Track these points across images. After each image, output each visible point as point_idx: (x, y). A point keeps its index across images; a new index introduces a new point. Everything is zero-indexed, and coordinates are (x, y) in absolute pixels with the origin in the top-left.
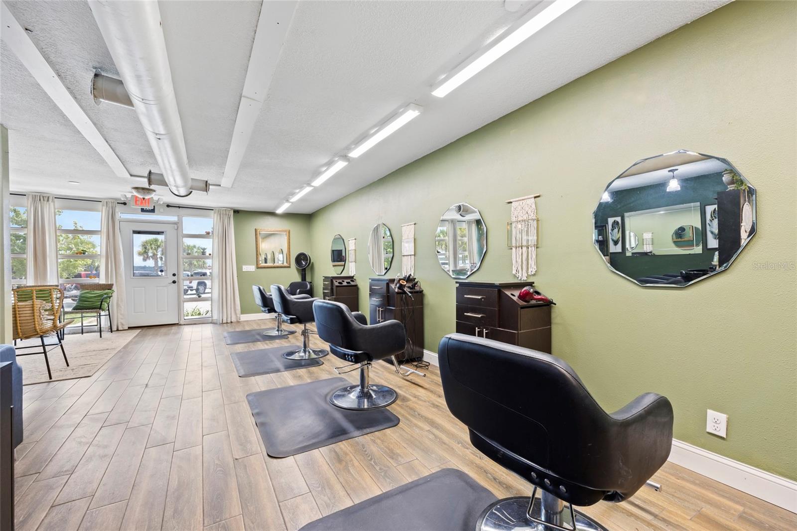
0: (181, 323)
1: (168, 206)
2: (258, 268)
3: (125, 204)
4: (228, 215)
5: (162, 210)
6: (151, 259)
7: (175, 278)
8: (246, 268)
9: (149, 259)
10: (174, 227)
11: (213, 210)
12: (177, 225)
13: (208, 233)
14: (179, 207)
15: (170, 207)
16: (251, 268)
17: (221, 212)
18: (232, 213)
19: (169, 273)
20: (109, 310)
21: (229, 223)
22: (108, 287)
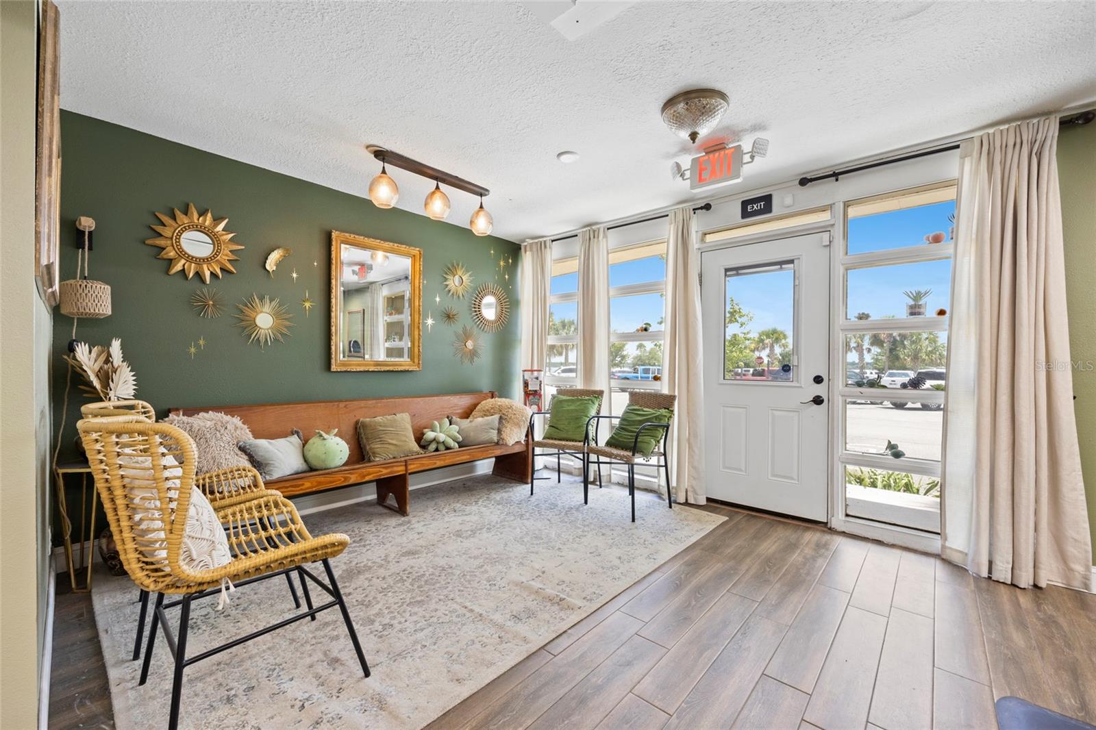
0: (838, 522)
1: (804, 182)
3: (707, 207)
4: (1033, 144)
5: (789, 200)
6: (854, 351)
7: (820, 390)
9: (851, 352)
10: (822, 241)
11: (958, 146)
12: (830, 233)
14: (836, 175)
15: (811, 184)
18: (1052, 128)
19: (805, 373)
20: (665, 454)
21: (1035, 179)
22: (666, 402)
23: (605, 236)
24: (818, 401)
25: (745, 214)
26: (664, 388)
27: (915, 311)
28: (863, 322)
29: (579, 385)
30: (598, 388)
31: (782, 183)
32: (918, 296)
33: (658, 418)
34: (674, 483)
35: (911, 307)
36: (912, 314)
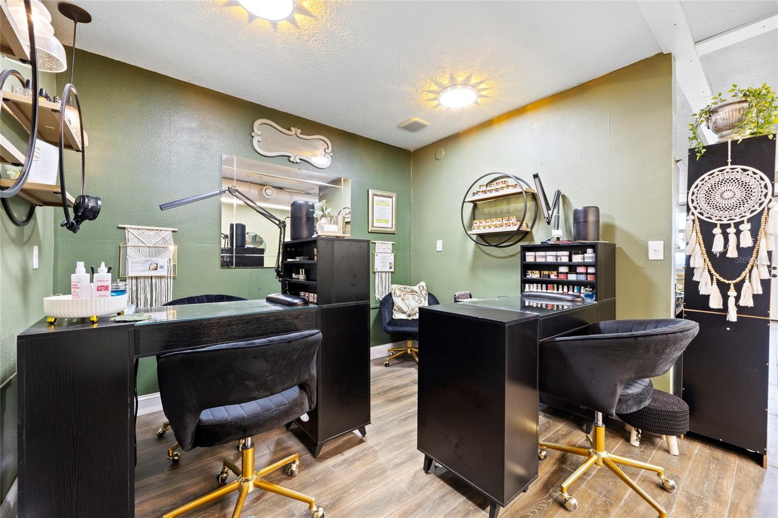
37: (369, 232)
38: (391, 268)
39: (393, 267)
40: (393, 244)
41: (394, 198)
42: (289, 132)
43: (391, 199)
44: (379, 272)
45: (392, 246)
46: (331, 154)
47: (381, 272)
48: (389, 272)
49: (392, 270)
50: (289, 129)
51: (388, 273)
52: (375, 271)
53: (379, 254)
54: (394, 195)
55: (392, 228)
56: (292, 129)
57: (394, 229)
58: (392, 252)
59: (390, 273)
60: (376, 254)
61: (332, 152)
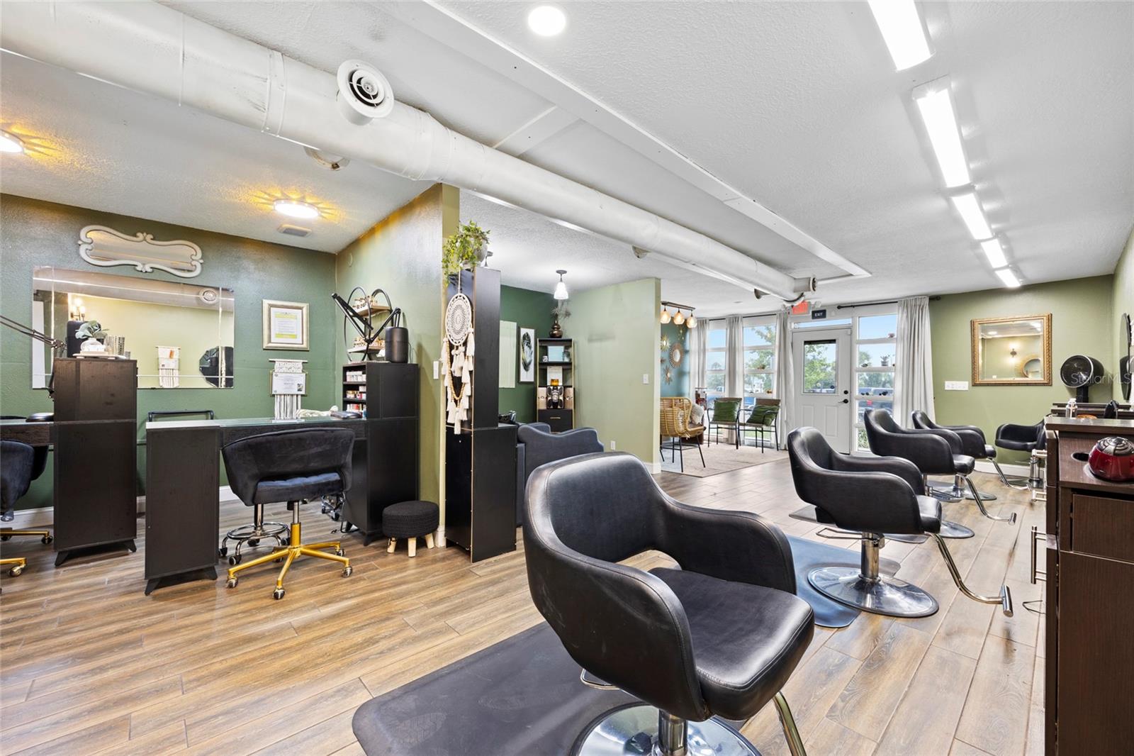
1: (839, 307)
2: (975, 385)
4: (921, 305)
5: (833, 313)
7: (846, 397)
8: (949, 385)
10: (847, 332)
11: (897, 302)
12: (850, 329)
13: (892, 336)
14: (854, 306)
15: (842, 309)
16: (964, 385)
17: (908, 304)
18: (927, 301)
19: (841, 390)
20: (775, 426)
21: (921, 318)
22: (776, 403)
23: (741, 320)
24: (846, 401)
25: (814, 317)
26: (774, 396)
27: (884, 364)
28: (865, 368)
29: (726, 395)
30: (738, 397)
31: (831, 306)
32: (885, 358)
33: (772, 409)
34: (779, 442)
35: (882, 362)
36: (883, 365)
37: (264, 349)
38: (299, 390)
39: (304, 389)
40: (303, 363)
41: (305, 310)
42: (135, 239)
43: (301, 311)
44: (280, 395)
45: (303, 366)
46: (202, 261)
47: (284, 395)
48: (297, 395)
49: (303, 392)
50: (135, 236)
51: (295, 396)
52: (273, 393)
53: (280, 375)
54: (305, 306)
55: (302, 344)
56: (139, 234)
57: (305, 346)
58: (303, 372)
59: (299, 397)
60: (274, 374)
61: (202, 258)
